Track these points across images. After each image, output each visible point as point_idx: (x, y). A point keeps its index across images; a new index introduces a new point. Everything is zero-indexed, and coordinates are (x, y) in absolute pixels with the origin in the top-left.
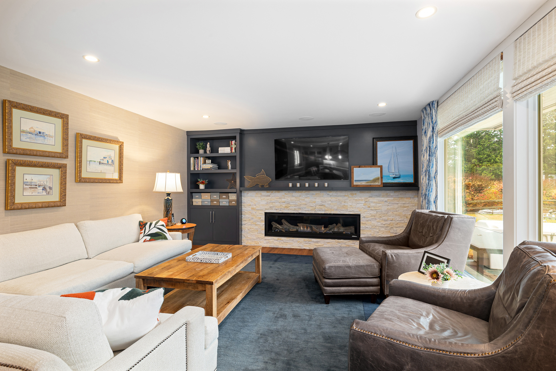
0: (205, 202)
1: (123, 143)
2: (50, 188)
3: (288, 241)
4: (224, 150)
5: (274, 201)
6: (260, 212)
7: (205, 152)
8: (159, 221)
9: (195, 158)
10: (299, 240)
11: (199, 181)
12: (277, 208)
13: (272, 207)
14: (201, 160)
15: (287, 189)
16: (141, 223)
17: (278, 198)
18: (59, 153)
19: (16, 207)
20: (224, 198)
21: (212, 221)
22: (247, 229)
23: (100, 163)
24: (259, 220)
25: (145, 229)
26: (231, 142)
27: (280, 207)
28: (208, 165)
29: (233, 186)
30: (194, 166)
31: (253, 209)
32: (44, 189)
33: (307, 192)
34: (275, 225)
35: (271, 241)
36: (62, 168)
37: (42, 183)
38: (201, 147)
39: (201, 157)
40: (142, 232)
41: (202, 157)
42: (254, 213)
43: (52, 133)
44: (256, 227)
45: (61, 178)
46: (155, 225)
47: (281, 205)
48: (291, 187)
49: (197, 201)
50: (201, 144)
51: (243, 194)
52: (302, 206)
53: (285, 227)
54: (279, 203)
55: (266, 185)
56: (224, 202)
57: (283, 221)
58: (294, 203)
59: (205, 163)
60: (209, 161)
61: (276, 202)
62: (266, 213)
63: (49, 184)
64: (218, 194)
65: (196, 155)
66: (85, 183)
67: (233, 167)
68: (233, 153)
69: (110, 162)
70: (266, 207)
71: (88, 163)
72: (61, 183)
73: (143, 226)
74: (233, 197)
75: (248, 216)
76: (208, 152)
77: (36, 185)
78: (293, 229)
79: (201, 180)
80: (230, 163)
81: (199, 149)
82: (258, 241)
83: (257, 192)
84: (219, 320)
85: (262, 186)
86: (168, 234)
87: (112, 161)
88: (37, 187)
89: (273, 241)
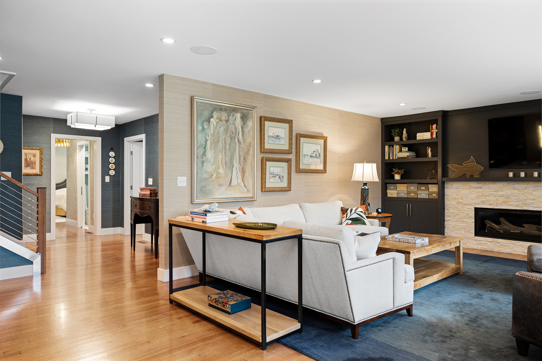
0: (401, 194)
1: (327, 137)
2: (283, 177)
3: (507, 245)
4: (423, 136)
5: (487, 194)
6: (469, 207)
7: (401, 139)
8: (358, 208)
9: (389, 146)
10: (523, 244)
11: (394, 171)
12: (491, 203)
13: (485, 201)
14: (397, 148)
15: (506, 179)
16: (343, 209)
17: (493, 190)
18: (287, 150)
19: (266, 190)
20: (423, 190)
21: (409, 215)
22: (451, 226)
23: (311, 156)
24: (467, 217)
25: (347, 214)
26: (432, 126)
27: (496, 202)
28: (405, 154)
29: (434, 176)
30: (389, 155)
31: (459, 203)
32: (280, 178)
33: (536, 184)
34: (489, 224)
35: (483, 242)
36: (288, 161)
37: (278, 173)
38: (397, 134)
39: (396, 145)
40: (344, 216)
41: (398, 145)
42: (461, 208)
43: (283, 136)
44: (463, 225)
45: (288, 170)
46: (355, 211)
47: (497, 199)
48: (511, 178)
49: (392, 193)
50: (397, 131)
51: (445, 186)
52: (528, 201)
53: (505, 227)
54: (495, 197)
55: (476, 175)
56: (423, 194)
57: (502, 220)
58: (516, 198)
59: (401, 151)
60: (405, 149)
61: (490, 195)
62: (476, 209)
63: (282, 174)
64: (416, 185)
65: (391, 143)
66: (302, 173)
67: (434, 155)
68: (434, 138)
69: (318, 154)
70: (476, 202)
71: (304, 157)
72: (288, 174)
73: (345, 211)
74: (434, 188)
75: (453, 211)
76: (404, 139)
77: (276, 175)
78: (516, 230)
79: (396, 169)
80: (431, 150)
81: (394, 137)
82: (466, 241)
83: (464, 183)
84: (415, 286)
85: (472, 176)
86: (366, 221)
87: (319, 154)
88: (276, 176)
89: (486, 242)
